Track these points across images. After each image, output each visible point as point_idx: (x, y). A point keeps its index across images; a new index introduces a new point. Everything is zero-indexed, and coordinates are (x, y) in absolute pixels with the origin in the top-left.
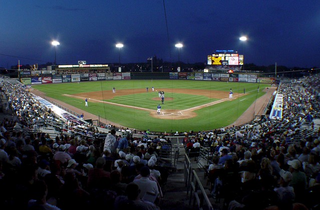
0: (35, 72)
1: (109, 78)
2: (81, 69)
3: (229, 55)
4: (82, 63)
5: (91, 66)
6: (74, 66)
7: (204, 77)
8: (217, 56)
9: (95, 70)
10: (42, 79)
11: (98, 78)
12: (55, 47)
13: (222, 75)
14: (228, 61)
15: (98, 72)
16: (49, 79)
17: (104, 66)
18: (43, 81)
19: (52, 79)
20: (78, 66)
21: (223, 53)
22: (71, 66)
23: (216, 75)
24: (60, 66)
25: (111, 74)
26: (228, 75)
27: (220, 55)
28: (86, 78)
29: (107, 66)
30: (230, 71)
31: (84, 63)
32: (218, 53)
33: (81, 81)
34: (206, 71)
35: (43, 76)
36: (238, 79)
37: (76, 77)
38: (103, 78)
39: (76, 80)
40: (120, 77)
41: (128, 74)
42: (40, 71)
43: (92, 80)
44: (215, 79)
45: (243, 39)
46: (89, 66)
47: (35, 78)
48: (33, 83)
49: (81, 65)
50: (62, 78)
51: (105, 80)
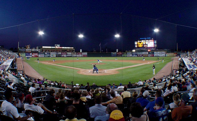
0: (28, 49)
1: (74, 55)
2: (57, 49)
3: (148, 41)
4: (57, 46)
5: (63, 48)
6: (52, 47)
7: (133, 55)
8: (141, 41)
9: (65, 51)
10: (32, 54)
11: (67, 55)
12: (41, 35)
13: (144, 53)
14: (147, 44)
15: (67, 52)
16: (37, 54)
17: (71, 48)
18: (33, 55)
19: (38, 54)
20: (54, 47)
21: (144, 40)
22: (50, 47)
23: (140, 53)
24: (43, 47)
25: (75, 53)
26: (147, 53)
27: (142, 41)
28: (60, 55)
29: (73, 48)
30: (149, 50)
31: (58, 46)
32: (141, 40)
33: (56, 57)
34: (134, 51)
35: (33, 52)
36: (154, 55)
37: (53, 54)
38: (70, 55)
39: (53, 56)
40: (81, 55)
41: (86, 53)
42: (31, 50)
43: (63, 57)
44: (140, 55)
45: (156, 30)
46: (61, 48)
47: (28, 53)
48: (26, 56)
49: (57, 47)
50: (45, 54)
51: (71, 56)
